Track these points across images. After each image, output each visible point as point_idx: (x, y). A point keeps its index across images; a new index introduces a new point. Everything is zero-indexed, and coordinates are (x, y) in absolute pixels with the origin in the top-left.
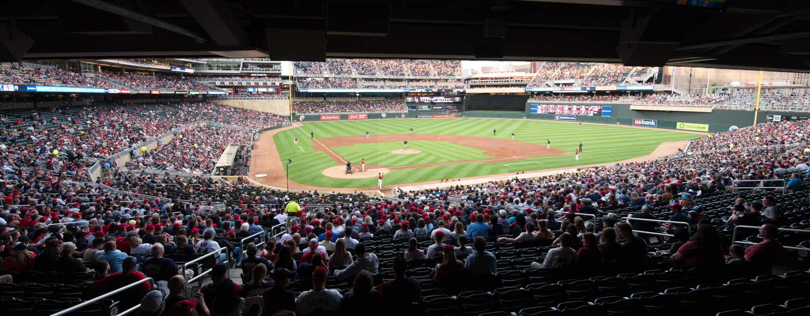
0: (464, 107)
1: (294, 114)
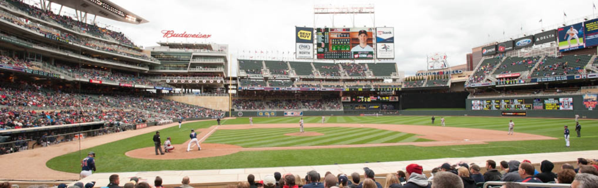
0: (400, 106)
1: (233, 110)
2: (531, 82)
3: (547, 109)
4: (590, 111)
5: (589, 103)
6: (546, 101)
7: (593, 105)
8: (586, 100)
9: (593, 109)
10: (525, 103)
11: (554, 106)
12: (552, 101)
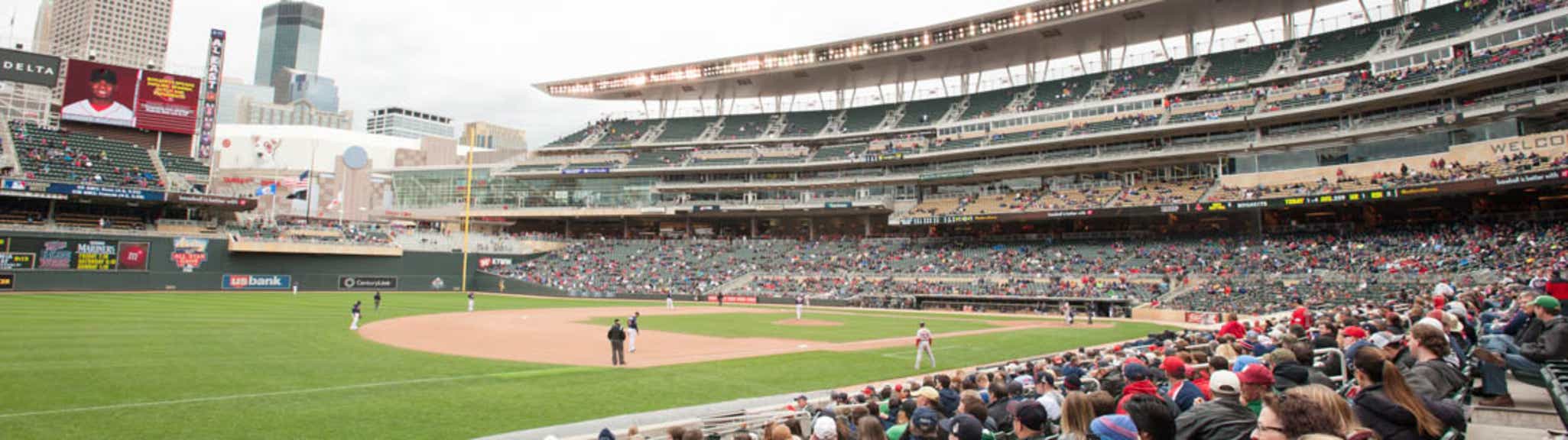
2: (48, 191)
3: (81, 266)
4: (188, 274)
5: (187, 256)
6: (82, 247)
7: (196, 261)
8: (181, 251)
9: (194, 269)
10: (11, 250)
11: (101, 262)
12: (98, 247)
